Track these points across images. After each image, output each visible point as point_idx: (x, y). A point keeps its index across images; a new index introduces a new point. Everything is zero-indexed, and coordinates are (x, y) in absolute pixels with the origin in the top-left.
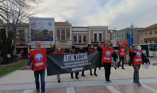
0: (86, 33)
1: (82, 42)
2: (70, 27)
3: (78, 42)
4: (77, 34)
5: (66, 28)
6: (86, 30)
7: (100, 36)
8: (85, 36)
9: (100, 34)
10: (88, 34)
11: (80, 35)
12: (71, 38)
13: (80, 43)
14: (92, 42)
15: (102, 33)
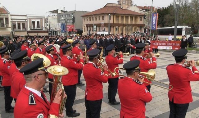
0: (24, 21)
1: (22, 29)
2: (9, 15)
3: (17, 29)
4: (16, 21)
5: (4, 16)
6: (24, 18)
7: (37, 24)
8: (24, 24)
9: (38, 22)
10: (27, 22)
11: (19, 23)
12: (10, 25)
13: (19, 30)
14: (30, 29)
15: (39, 21)
